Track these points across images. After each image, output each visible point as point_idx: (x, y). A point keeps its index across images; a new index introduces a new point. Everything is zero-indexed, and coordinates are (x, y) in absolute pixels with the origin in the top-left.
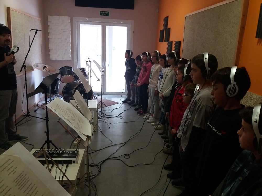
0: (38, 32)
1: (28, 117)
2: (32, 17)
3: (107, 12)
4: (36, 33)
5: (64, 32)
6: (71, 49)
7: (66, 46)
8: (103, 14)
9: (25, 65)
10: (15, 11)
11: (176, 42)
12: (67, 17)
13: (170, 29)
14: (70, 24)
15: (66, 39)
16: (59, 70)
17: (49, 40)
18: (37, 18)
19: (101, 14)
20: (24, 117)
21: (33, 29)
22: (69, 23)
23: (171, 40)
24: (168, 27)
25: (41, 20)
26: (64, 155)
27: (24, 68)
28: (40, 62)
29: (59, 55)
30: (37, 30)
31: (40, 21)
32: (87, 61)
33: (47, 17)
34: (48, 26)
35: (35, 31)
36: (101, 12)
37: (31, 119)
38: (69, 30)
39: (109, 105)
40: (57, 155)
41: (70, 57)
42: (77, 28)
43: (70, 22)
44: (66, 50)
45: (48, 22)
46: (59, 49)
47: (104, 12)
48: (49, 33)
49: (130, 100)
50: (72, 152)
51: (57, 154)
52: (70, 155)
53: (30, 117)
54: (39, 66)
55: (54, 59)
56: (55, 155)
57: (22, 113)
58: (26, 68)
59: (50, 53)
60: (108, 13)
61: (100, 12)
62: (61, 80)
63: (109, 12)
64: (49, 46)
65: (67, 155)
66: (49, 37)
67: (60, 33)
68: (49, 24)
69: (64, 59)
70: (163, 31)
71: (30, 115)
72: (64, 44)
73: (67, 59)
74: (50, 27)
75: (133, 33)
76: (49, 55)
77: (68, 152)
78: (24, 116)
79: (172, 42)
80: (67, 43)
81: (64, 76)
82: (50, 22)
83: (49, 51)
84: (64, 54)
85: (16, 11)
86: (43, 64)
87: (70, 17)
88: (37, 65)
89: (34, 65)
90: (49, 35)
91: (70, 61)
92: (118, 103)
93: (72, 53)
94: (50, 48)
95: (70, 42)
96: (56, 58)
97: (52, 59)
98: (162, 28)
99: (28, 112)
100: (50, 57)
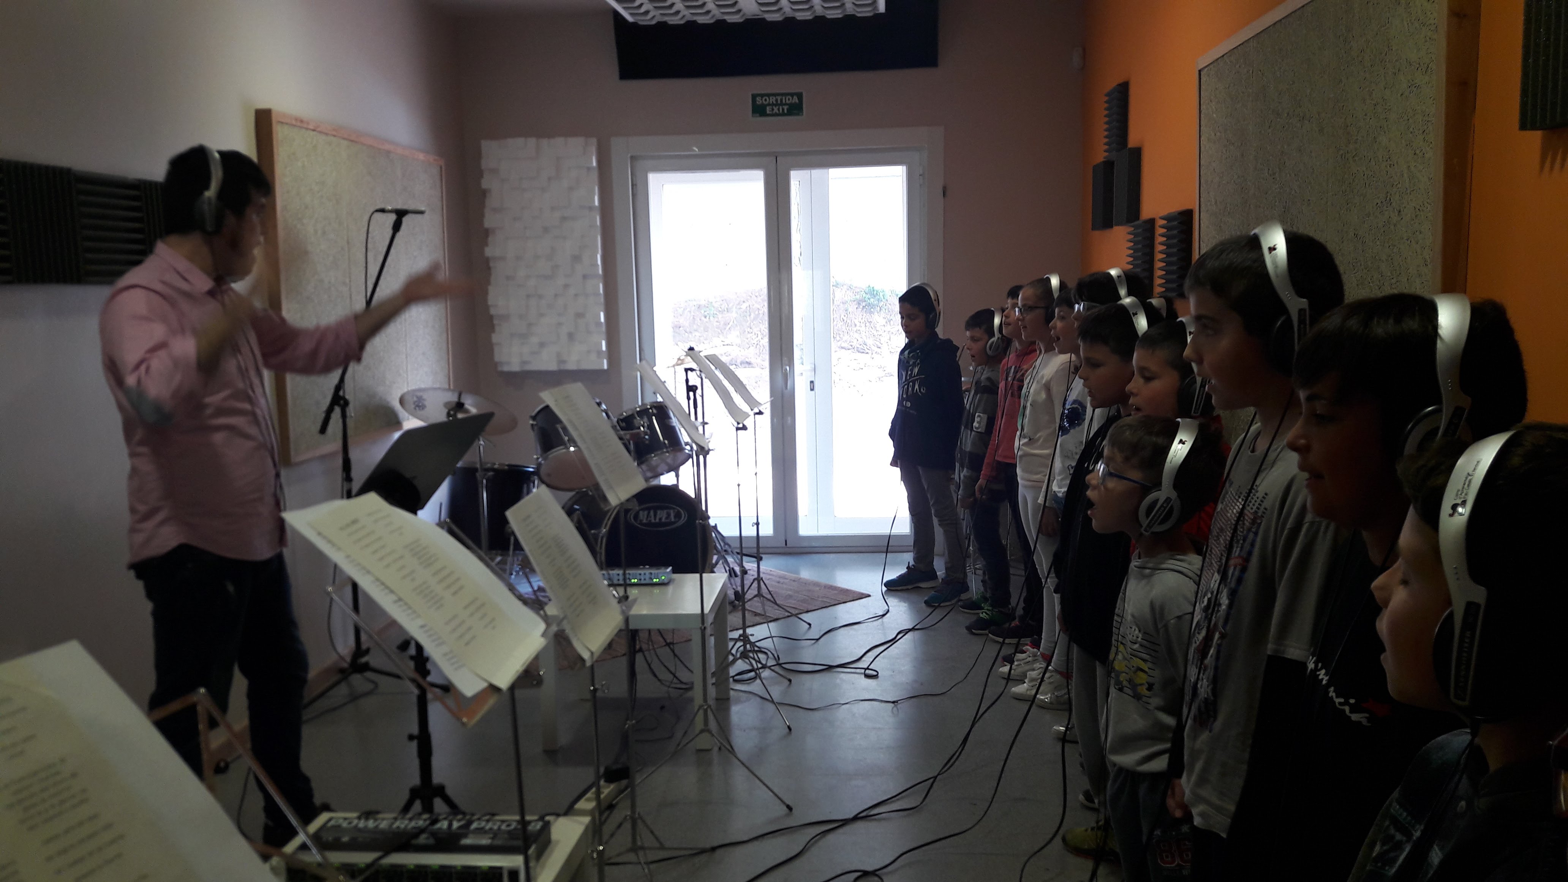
0: (406, 220)
1: (356, 679)
2: (388, 152)
3: (792, 95)
4: (397, 227)
5: (564, 219)
6: (602, 307)
7: (576, 295)
8: (768, 109)
9: (344, 398)
10: (300, 123)
11: (1168, 218)
12: (575, 144)
13: (1137, 153)
14: (595, 176)
15: (577, 258)
16: (534, 418)
17: (489, 268)
18: (421, 156)
19: (759, 110)
20: (336, 678)
21: (383, 211)
22: (589, 169)
23: (1146, 213)
24: (1132, 142)
25: (442, 163)
26: (467, 841)
27: (337, 410)
28: (437, 385)
29: (542, 345)
30: (401, 214)
31: (435, 171)
32: (686, 370)
33: (478, 155)
34: (484, 193)
35: (393, 217)
36: (759, 101)
37: (370, 686)
38: (591, 208)
39: (805, 606)
40: (431, 841)
41: (599, 352)
42: (634, 193)
43: (594, 164)
44: (579, 315)
45: (480, 174)
46: (542, 315)
47: (772, 100)
48: (486, 233)
49: (933, 575)
50: (512, 827)
51: (434, 834)
52: (498, 842)
53: (369, 674)
54: (426, 403)
55: (515, 367)
56: (423, 839)
57: (330, 660)
58: (351, 411)
59: (495, 338)
60: (795, 100)
61: (754, 97)
62: (543, 471)
63: (800, 96)
64: (490, 302)
65: (485, 841)
66: (488, 252)
67: (546, 230)
68: (486, 183)
69: (571, 366)
70: (1109, 165)
71: (366, 667)
72: (566, 286)
73: (586, 365)
74: (492, 202)
76: (490, 348)
77: (491, 829)
78: (342, 671)
79: (1152, 222)
80: (585, 277)
81: (559, 451)
82: (495, 171)
83: (491, 328)
84: (571, 336)
85: (305, 126)
86: (449, 389)
87: (594, 141)
88: (420, 399)
89: (402, 401)
90: (490, 239)
91: (601, 372)
92: (863, 594)
93: (612, 332)
94: (493, 311)
95: (600, 272)
96: (524, 363)
97: (506, 369)
98: (1100, 154)
99: (359, 651)
100: (497, 358)
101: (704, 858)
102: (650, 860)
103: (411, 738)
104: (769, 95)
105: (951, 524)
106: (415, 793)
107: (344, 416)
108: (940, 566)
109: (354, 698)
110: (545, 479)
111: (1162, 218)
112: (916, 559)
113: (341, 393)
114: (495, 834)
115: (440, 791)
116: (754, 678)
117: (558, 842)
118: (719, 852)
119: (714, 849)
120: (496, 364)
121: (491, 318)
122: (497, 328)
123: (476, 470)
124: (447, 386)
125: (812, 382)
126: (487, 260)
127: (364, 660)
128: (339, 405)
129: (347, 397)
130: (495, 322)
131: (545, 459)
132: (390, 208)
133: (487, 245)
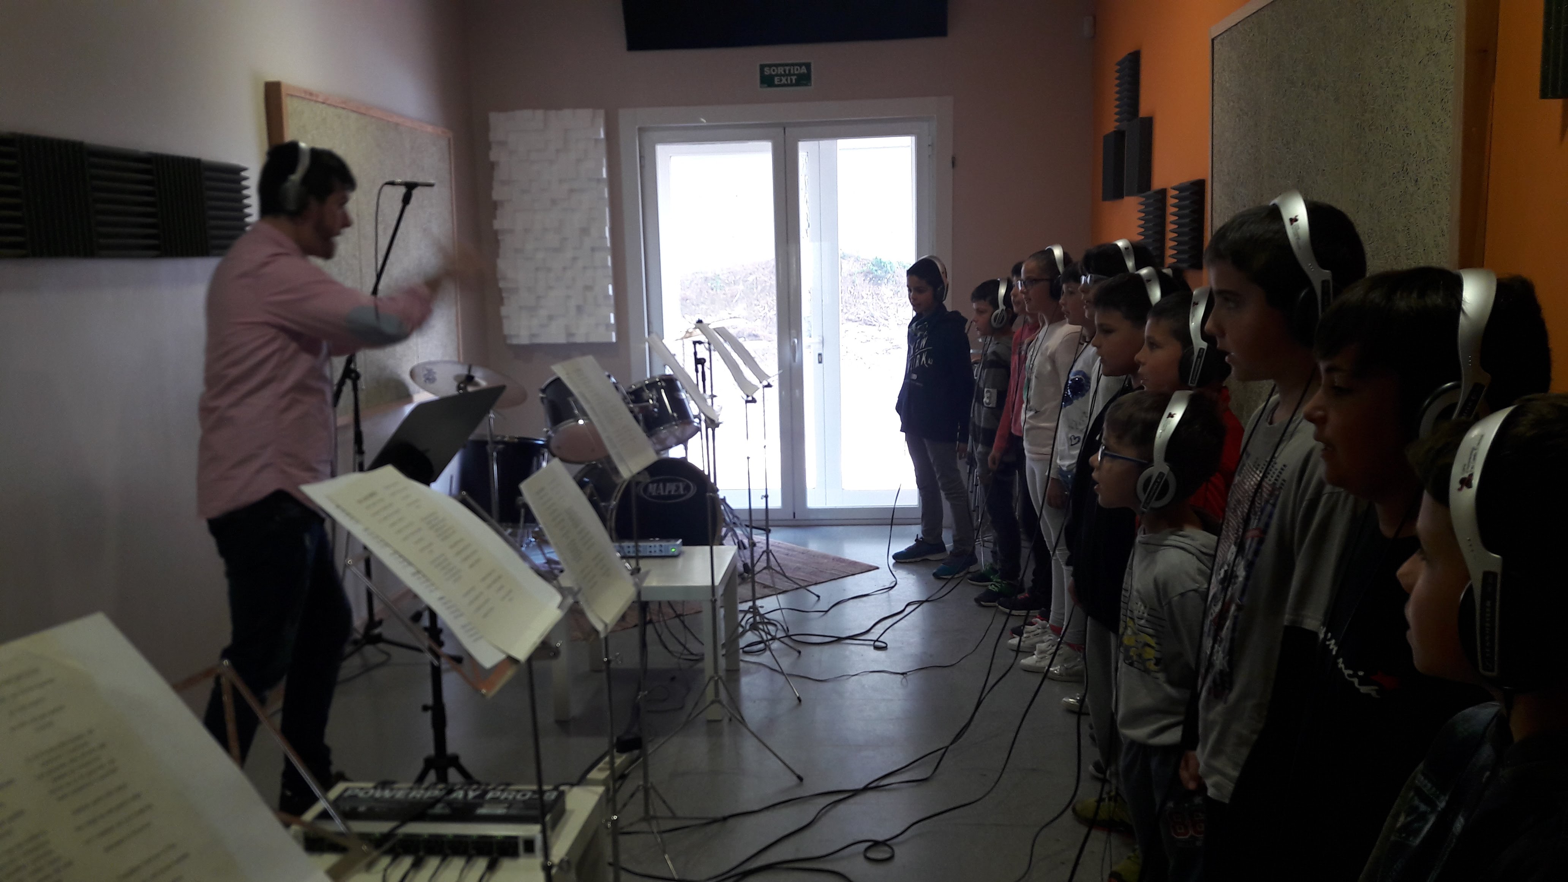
0: (416, 193)
1: (369, 650)
2: (397, 125)
3: (800, 65)
4: (406, 200)
5: (572, 191)
6: (610, 280)
7: (585, 268)
8: (776, 80)
9: (355, 371)
10: (309, 96)
11: (1180, 189)
12: (584, 114)
13: (1148, 123)
14: (602, 148)
15: (585, 231)
16: (544, 390)
17: (497, 241)
18: (430, 129)
19: (767, 81)
21: (392, 183)
22: (597, 141)
23: (1157, 183)
24: (1143, 112)
25: (450, 135)
26: (483, 811)
28: (447, 358)
29: (551, 318)
30: (410, 187)
31: (443, 143)
32: (695, 343)
33: (486, 127)
34: (492, 166)
35: (402, 190)
36: (767, 71)
38: (599, 180)
39: (814, 579)
40: (447, 811)
41: (608, 325)
42: (642, 167)
43: (602, 135)
44: (588, 288)
45: (488, 146)
46: (551, 288)
47: (780, 70)
48: (494, 206)
50: (527, 797)
51: (450, 804)
52: (514, 812)
53: (381, 646)
54: (437, 376)
55: (523, 339)
56: (439, 809)
58: (362, 384)
59: (504, 311)
60: (804, 70)
61: (762, 67)
62: (553, 445)
63: (808, 66)
64: (499, 274)
65: (500, 811)
66: (497, 225)
67: (554, 202)
68: (494, 155)
69: (580, 339)
70: (1119, 135)
72: (575, 259)
73: (594, 338)
74: (500, 174)
75: (951, 165)
76: (499, 321)
77: (506, 799)
79: (1163, 192)
80: (593, 249)
81: (568, 424)
82: (503, 144)
83: (501, 301)
84: (579, 309)
85: (314, 98)
86: (459, 362)
87: (602, 112)
88: (430, 371)
89: (412, 374)
90: (498, 212)
91: (611, 344)
92: (871, 566)
93: (621, 304)
94: (501, 285)
95: (609, 245)
96: (533, 336)
97: (515, 341)
98: (1111, 124)
99: (372, 623)
100: (506, 331)
101: (715, 827)
102: (663, 828)
103: (425, 708)
104: (777, 66)
105: (958, 496)
106: (429, 764)
107: (355, 389)
108: (948, 538)
109: (367, 668)
110: (555, 451)
111: (1174, 189)
112: (923, 532)
113: (352, 366)
114: (511, 804)
115: (454, 761)
116: (764, 650)
117: (572, 812)
118: (731, 822)
119: (725, 819)
120: (505, 337)
121: (500, 291)
122: (506, 301)
123: (486, 443)
124: (455, 359)
125: (820, 355)
126: (496, 233)
127: (377, 631)
128: (350, 377)
129: (358, 370)
130: (504, 295)
131: (555, 432)
132: (399, 180)
133: (494, 217)
